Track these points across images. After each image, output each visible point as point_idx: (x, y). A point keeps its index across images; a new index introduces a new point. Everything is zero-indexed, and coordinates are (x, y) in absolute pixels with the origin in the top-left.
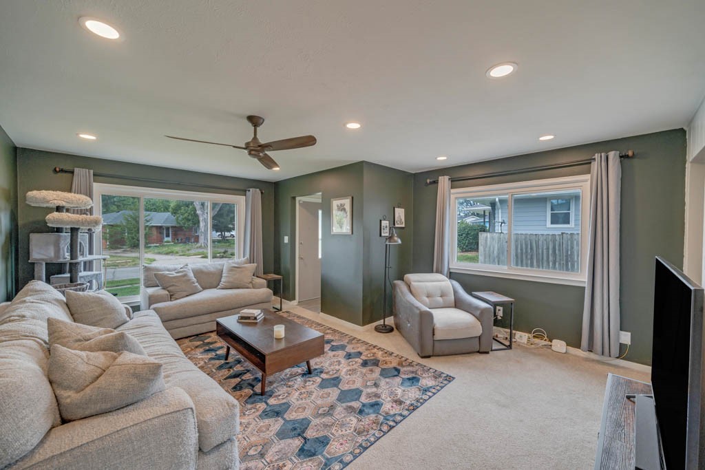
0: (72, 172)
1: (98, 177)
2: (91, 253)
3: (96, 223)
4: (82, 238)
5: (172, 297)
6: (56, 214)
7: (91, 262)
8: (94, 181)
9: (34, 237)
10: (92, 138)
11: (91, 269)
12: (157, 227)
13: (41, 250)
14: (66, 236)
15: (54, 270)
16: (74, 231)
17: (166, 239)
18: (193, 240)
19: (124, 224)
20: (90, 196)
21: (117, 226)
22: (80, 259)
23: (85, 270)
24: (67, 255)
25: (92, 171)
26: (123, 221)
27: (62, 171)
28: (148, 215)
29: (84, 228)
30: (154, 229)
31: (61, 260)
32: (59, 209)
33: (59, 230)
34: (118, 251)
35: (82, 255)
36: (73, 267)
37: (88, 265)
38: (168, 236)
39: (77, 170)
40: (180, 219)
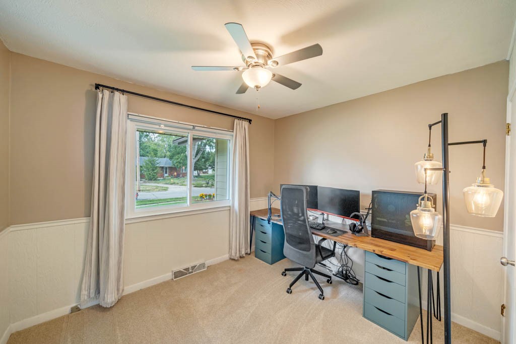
17: (166, 175)
18: (181, 176)
38: (166, 173)
40: (175, 162)
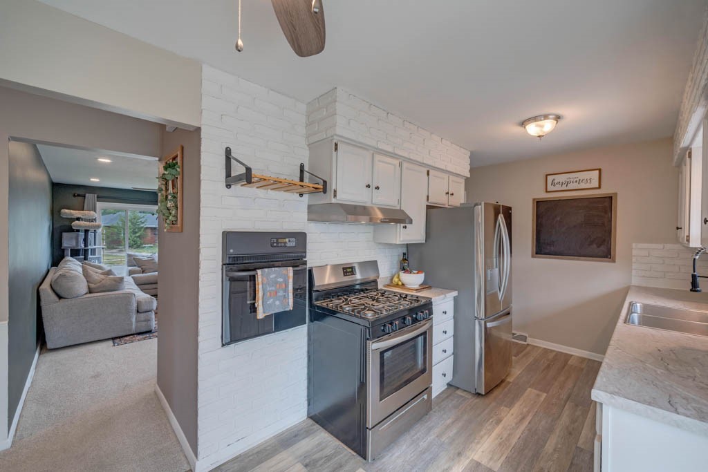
0: (85, 196)
1: (100, 198)
2: (95, 245)
3: (99, 227)
4: (91, 236)
5: (143, 272)
6: (77, 222)
7: (95, 249)
8: (98, 201)
9: (65, 235)
10: (98, 180)
11: (95, 254)
12: (151, 228)
13: (68, 241)
14: (82, 235)
15: (75, 253)
16: (86, 231)
19: (120, 225)
20: (95, 211)
21: (113, 227)
22: (89, 247)
23: (91, 255)
24: (83, 246)
25: (96, 196)
26: (119, 223)
27: (79, 195)
28: (143, 217)
29: (92, 230)
30: (149, 231)
31: (79, 248)
32: (78, 219)
33: (78, 231)
34: (114, 251)
35: (90, 245)
36: (86, 251)
37: (93, 252)
39: (87, 195)
